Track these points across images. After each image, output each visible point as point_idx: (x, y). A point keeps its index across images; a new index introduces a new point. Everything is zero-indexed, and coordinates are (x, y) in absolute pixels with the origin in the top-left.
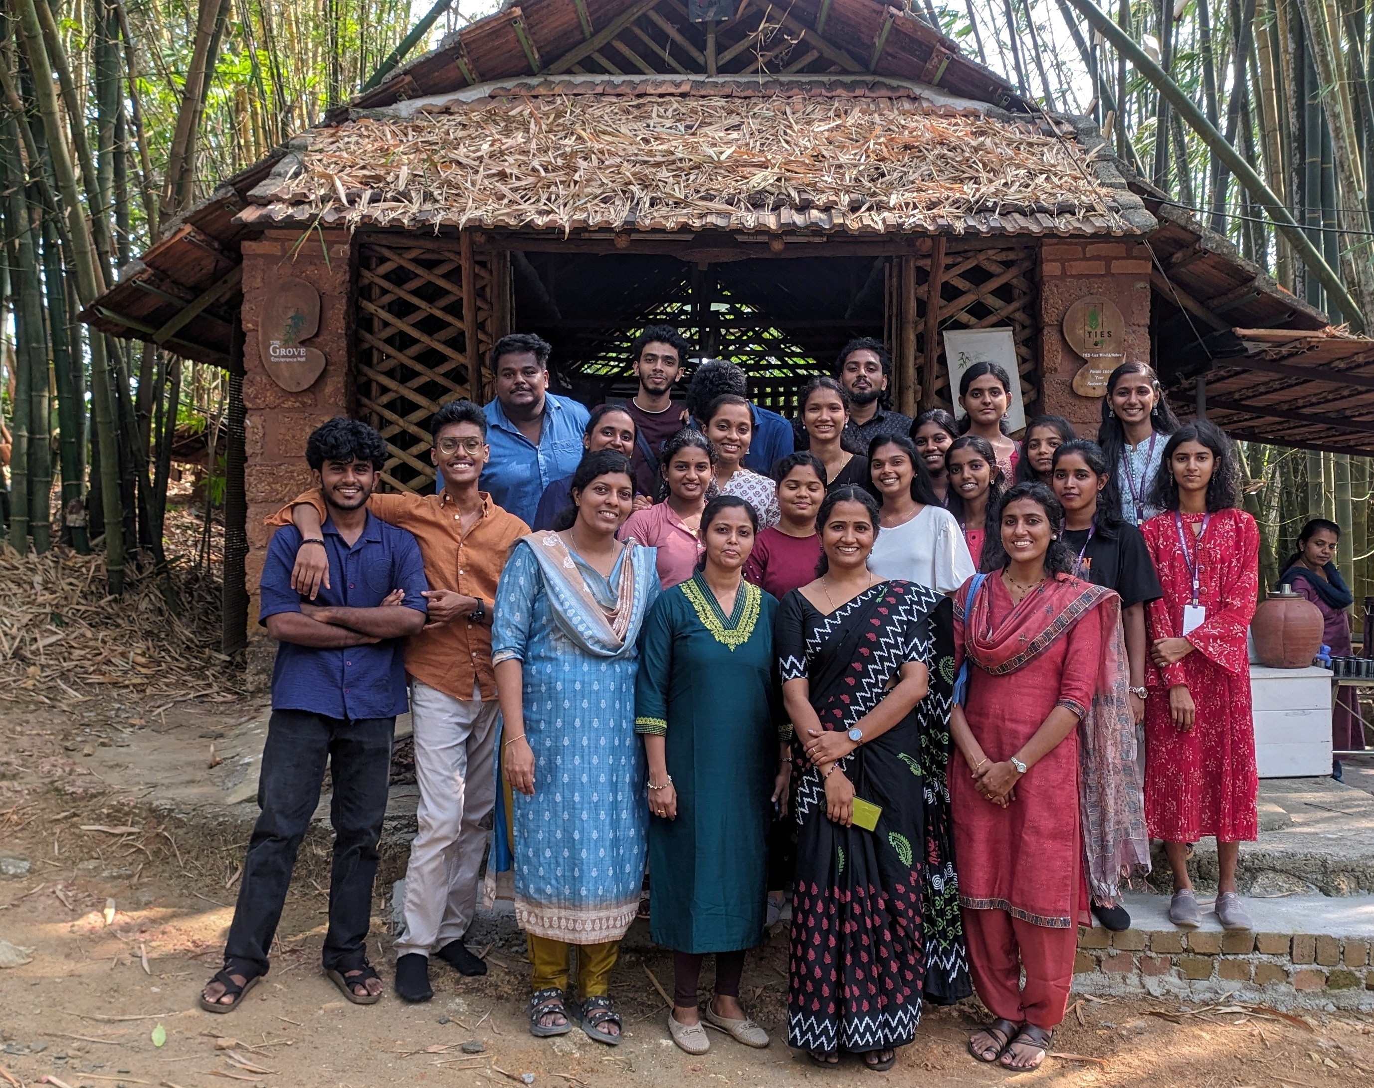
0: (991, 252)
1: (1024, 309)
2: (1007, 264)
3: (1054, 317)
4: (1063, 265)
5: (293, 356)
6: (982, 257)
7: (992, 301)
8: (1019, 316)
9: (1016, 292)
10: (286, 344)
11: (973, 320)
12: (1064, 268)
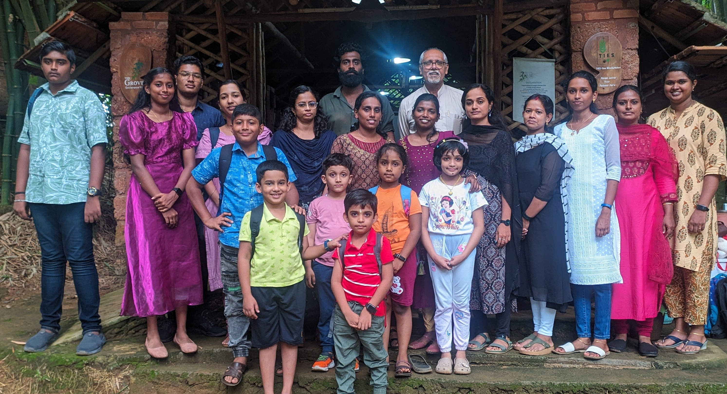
0: (539, 10)
1: (561, 43)
2: (550, 17)
3: (578, 46)
4: (583, 15)
5: (138, 85)
6: (534, 13)
7: (541, 39)
8: (558, 47)
9: (555, 33)
10: (133, 79)
11: (530, 51)
12: (584, 17)
